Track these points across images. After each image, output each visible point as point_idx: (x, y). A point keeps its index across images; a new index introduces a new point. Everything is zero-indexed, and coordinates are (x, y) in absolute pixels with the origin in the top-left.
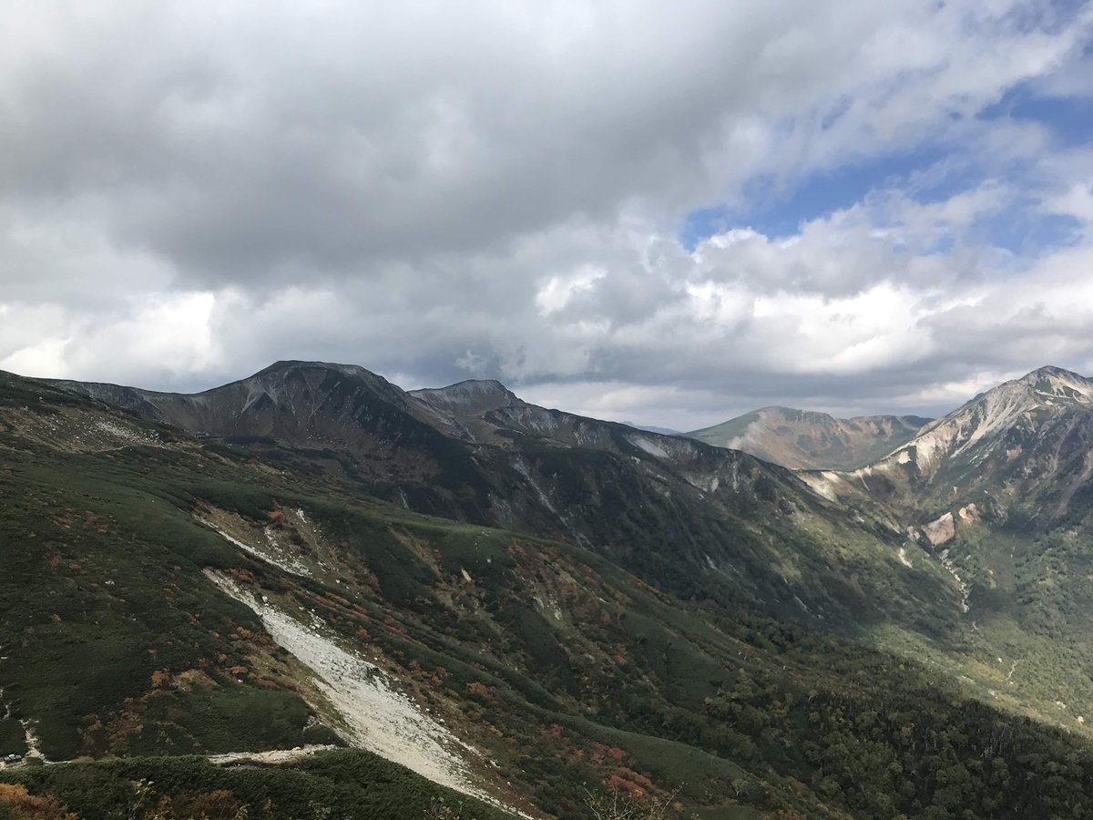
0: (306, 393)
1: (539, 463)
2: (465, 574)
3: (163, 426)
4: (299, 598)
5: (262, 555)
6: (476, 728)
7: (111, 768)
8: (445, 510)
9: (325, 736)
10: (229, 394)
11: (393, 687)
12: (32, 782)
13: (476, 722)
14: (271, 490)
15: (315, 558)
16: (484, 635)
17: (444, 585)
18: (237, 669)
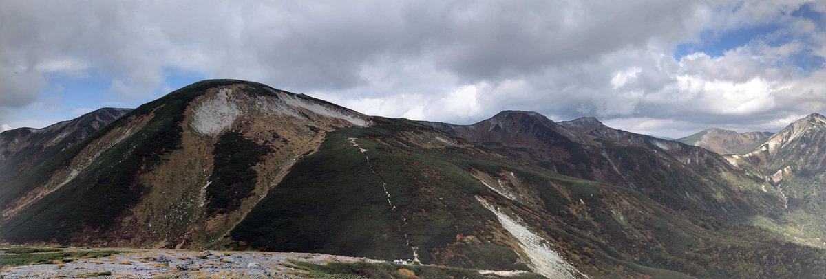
0: (514, 123)
1: (613, 153)
2: (581, 200)
3: (460, 139)
4: (512, 209)
5: (497, 191)
6: (587, 267)
7: (443, 270)
8: (573, 174)
9: (524, 267)
10: (484, 124)
11: (551, 248)
12: (416, 270)
13: (587, 264)
14: (501, 164)
15: (518, 193)
16: (590, 227)
17: (572, 205)
18: (488, 237)
